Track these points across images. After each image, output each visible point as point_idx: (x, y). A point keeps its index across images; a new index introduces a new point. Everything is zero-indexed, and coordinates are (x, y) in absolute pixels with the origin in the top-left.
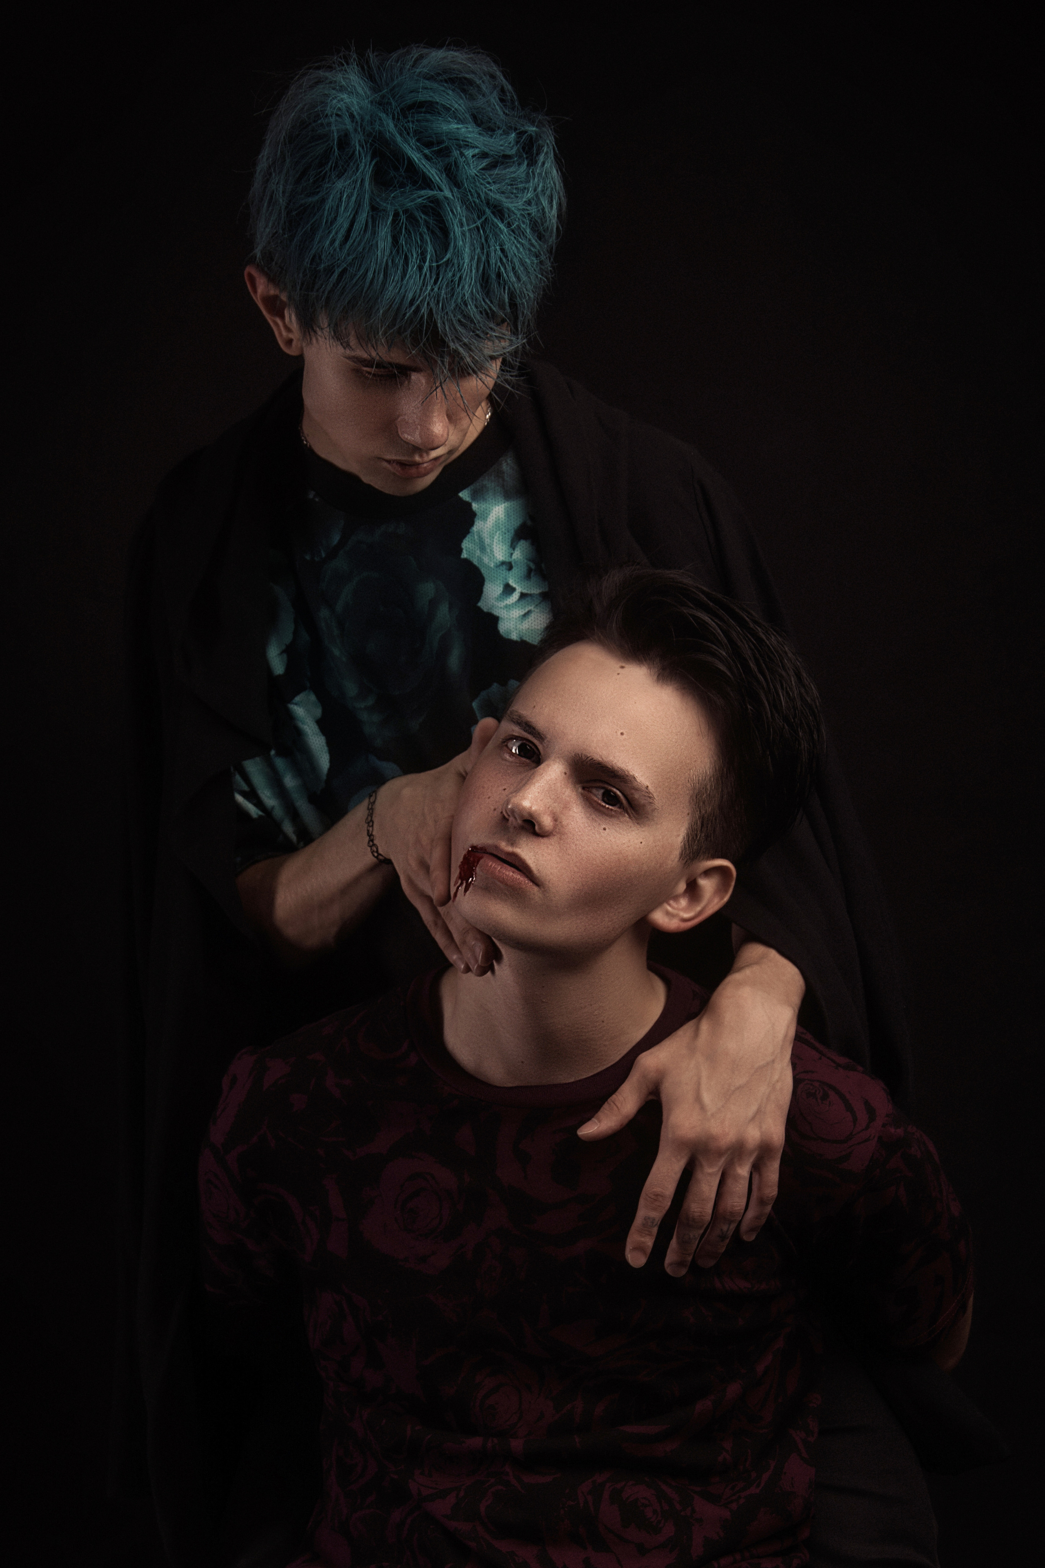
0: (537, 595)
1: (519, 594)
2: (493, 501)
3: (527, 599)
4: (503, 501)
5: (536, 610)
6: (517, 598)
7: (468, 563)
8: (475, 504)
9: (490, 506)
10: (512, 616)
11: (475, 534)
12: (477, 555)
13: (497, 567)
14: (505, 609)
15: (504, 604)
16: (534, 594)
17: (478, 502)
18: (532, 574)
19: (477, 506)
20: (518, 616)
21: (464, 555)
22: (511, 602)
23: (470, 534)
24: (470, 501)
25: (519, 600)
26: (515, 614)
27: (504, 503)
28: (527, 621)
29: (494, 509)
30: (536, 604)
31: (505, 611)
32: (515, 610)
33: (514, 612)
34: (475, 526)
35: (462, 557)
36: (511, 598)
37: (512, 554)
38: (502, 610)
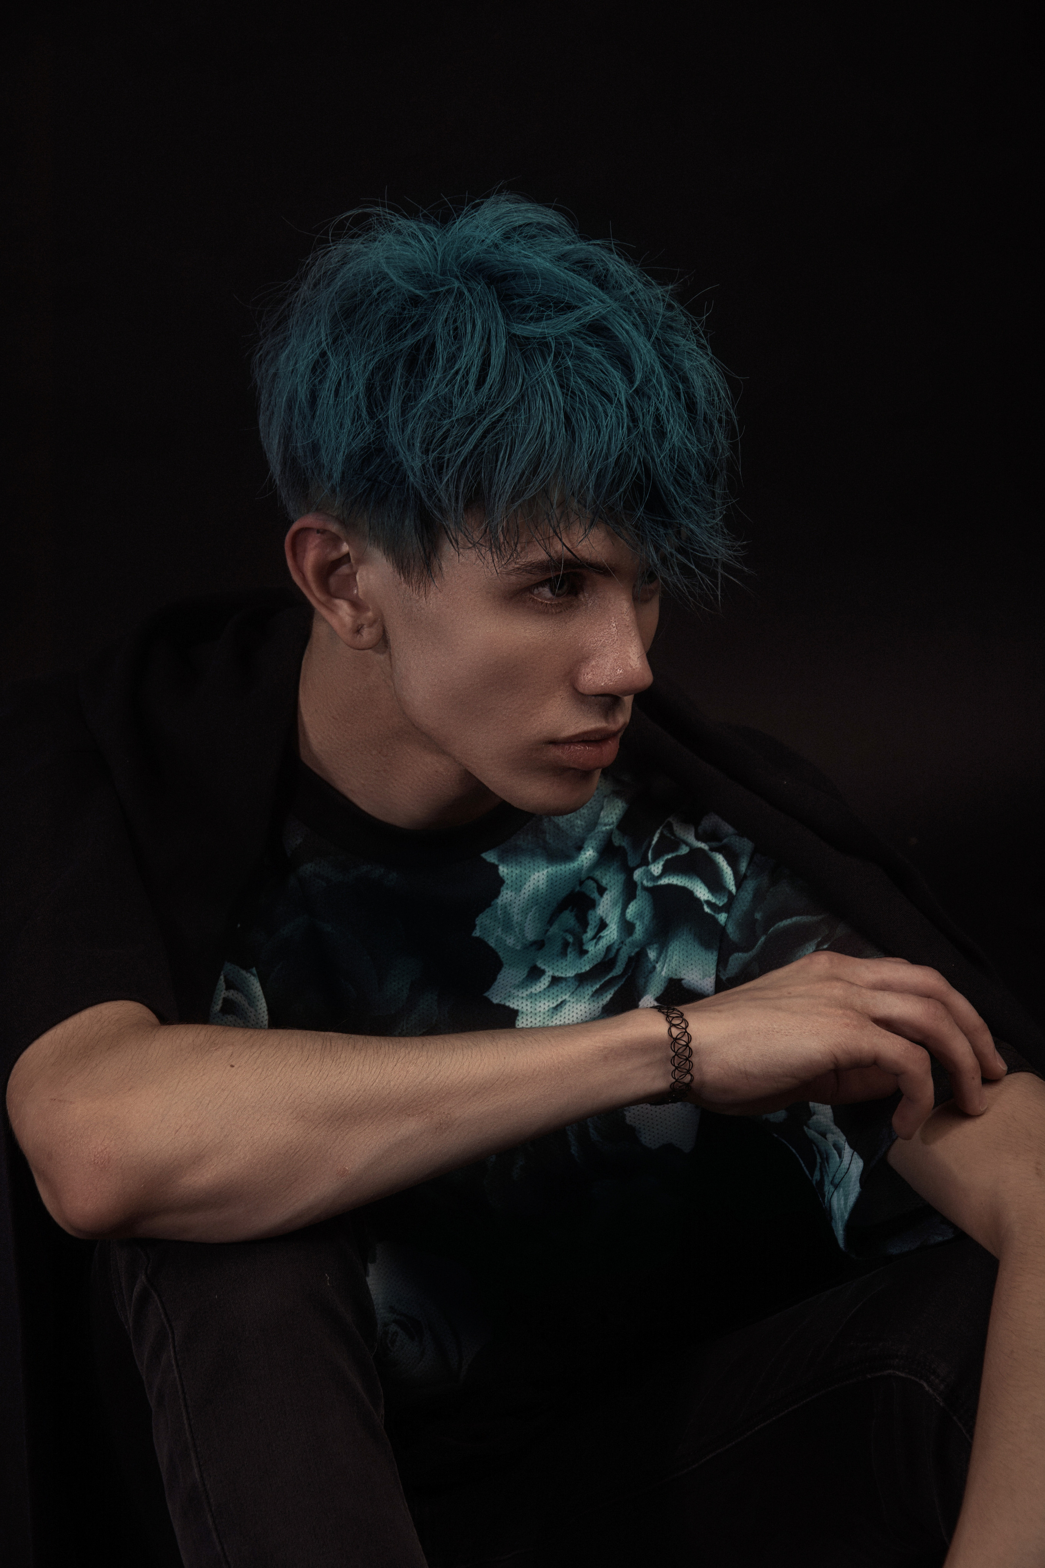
0: (572, 977)
1: (550, 979)
2: (531, 865)
3: (560, 985)
4: (546, 865)
5: (572, 1000)
6: (547, 984)
7: (481, 943)
8: (503, 867)
9: (527, 872)
10: (538, 1009)
11: (499, 908)
12: (496, 934)
13: (524, 949)
14: (530, 1001)
15: (528, 993)
16: (569, 977)
17: (508, 865)
18: (569, 950)
19: (505, 870)
20: (547, 1009)
21: (477, 933)
22: (538, 990)
23: (491, 908)
24: (497, 863)
25: (549, 987)
26: (543, 1006)
27: (547, 867)
28: (559, 1014)
29: (532, 877)
30: (571, 991)
31: (528, 1003)
32: (543, 1002)
33: (541, 1004)
34: (500, 898)
35: (474, 935)
36: (539, 984)
37: (547, 931)
38: (524, 1001)
